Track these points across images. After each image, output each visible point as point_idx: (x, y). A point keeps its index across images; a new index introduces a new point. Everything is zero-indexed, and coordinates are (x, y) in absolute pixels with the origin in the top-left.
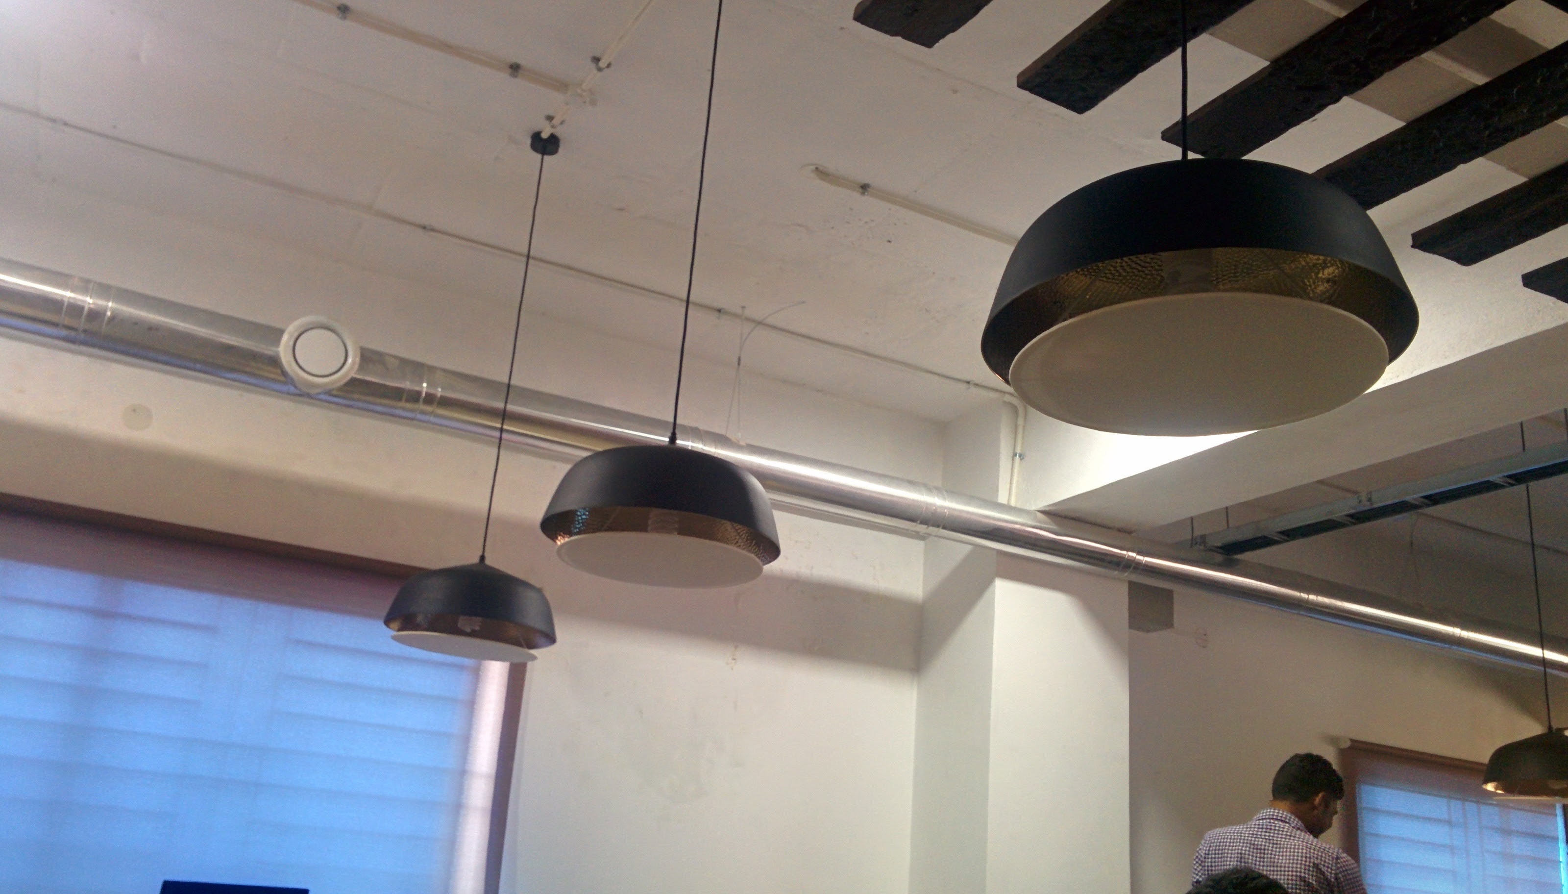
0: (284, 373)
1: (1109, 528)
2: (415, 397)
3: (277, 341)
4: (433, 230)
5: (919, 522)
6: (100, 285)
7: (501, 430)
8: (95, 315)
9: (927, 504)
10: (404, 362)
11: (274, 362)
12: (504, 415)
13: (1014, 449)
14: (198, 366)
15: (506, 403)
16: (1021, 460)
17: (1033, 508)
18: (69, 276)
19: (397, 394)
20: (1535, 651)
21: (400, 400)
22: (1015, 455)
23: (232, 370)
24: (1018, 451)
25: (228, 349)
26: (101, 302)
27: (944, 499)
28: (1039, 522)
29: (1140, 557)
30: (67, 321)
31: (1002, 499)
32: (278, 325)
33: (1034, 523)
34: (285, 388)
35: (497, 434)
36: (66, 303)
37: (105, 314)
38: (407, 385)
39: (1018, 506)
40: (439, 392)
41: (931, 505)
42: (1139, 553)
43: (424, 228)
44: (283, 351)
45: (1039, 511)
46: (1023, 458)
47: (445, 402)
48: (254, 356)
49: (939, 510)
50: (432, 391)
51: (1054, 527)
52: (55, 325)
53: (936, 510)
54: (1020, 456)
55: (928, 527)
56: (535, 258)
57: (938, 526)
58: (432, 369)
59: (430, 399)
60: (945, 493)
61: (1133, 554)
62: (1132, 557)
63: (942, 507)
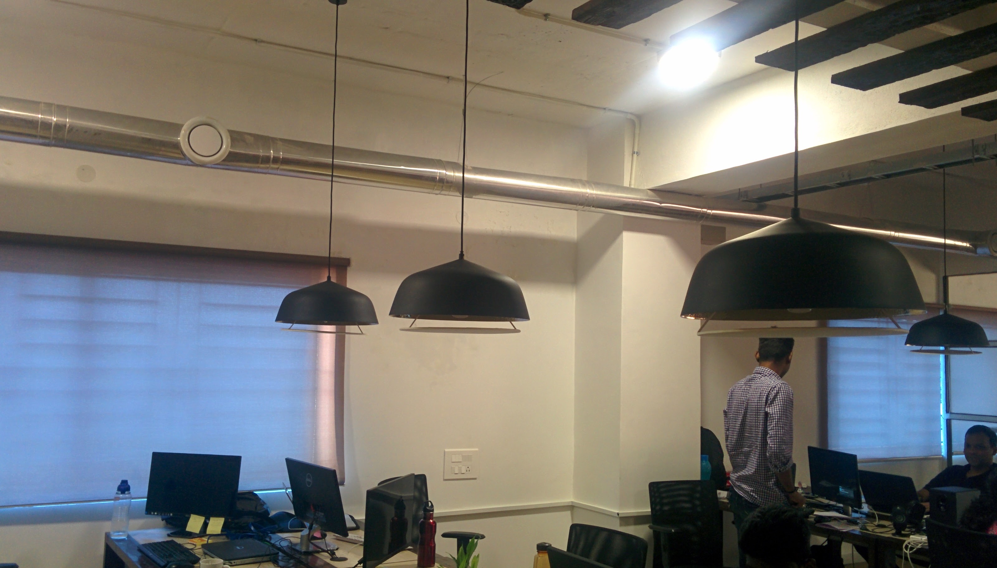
0: (182, 153)
1: (690, 195)
2: (266, 160)
3: (178, 134)
4: (262, 41)
5: (578, 205)
6: (58, 106)
7: (332, 176)
8: (59, 127)
9: (583, 193)
10: (258, 138)
11: (177, 146)
12: (333, 167)
13: (633, 148)
14: (129, 154)
15: (333, 159)
16: (638, 155)
17: (646, 188)
18: (38, 103)
19: (255, 159)
20: (941, 240)
21: (257, 163)
22: (634, 153)
23: (153, 154)
24: (636, 150)
25: (149, 141)
26: (61, 120)
27: (593, 189)
28: (649, 197)
29: (709, 211)
30: (42, 133)
31: (626, 184)
32: (179, 122)
33: (647, 198)
34: (184, 162)
35: (330, 178)
36: (40, 121)
37: (65, 126)
38: (261, 153)
39: (636, 187)
40: (281, 155)
41: (586, 193)
42: (709, 209)
43: (256, 40)
44: (181, 139)
45: (648, 189)
46: (639, 155)
47: (286, 161)
48: (163, 144)
49: (590, 196)
50: (276, 155)
51: (658, 199)
52: (35, 136)
53: (587, 197)
54: (637, 153)
55: (584, 207)
56: (340, 57)
57: (590, 206)
58: (274, 140)
59: (276, 160)
60: (593, 185)
61: (705, 210)
62: (704, 211)
63: (591, 194)
